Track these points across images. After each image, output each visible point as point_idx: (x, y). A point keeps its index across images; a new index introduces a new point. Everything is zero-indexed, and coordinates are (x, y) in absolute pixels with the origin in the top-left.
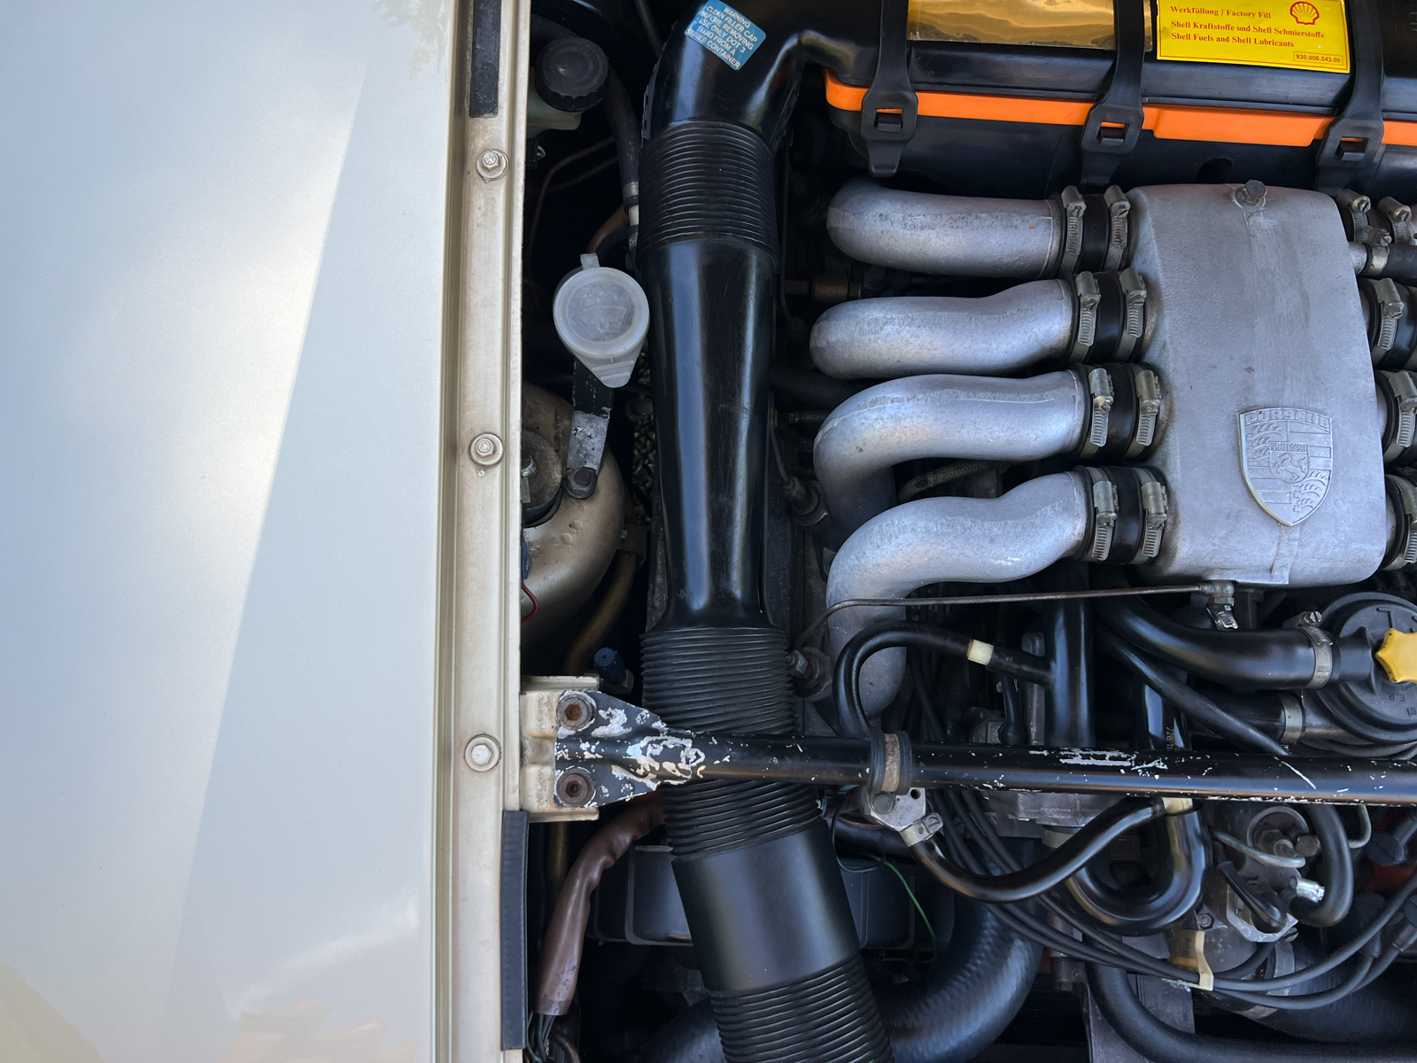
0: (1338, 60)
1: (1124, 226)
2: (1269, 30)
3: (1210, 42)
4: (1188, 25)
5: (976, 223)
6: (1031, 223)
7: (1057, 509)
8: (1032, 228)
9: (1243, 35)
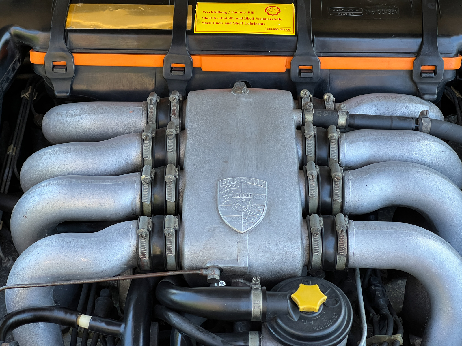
0: (289, 30)
1: (177, 107)
2: (253, 19)
3: (222, 24)
4: (211, 18)
5: (102, 111)
6: (131, 110)
7: (120, 233)
8: (131, 112)
9: (239, 21)
